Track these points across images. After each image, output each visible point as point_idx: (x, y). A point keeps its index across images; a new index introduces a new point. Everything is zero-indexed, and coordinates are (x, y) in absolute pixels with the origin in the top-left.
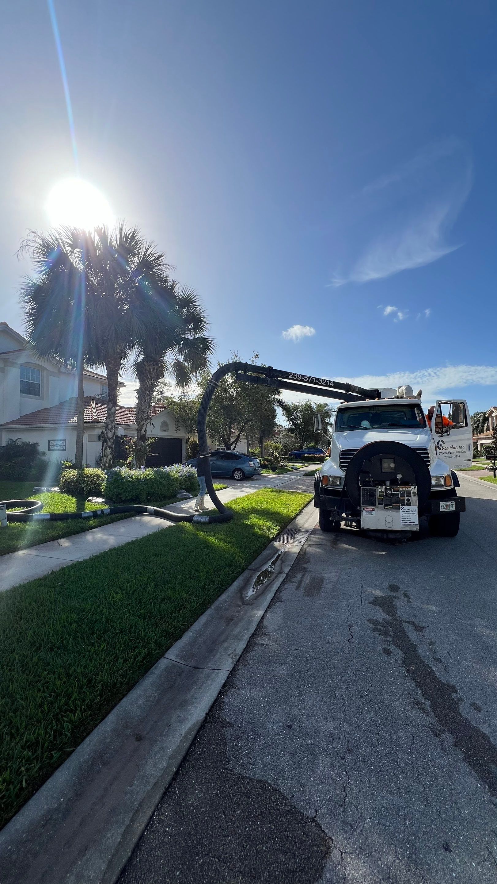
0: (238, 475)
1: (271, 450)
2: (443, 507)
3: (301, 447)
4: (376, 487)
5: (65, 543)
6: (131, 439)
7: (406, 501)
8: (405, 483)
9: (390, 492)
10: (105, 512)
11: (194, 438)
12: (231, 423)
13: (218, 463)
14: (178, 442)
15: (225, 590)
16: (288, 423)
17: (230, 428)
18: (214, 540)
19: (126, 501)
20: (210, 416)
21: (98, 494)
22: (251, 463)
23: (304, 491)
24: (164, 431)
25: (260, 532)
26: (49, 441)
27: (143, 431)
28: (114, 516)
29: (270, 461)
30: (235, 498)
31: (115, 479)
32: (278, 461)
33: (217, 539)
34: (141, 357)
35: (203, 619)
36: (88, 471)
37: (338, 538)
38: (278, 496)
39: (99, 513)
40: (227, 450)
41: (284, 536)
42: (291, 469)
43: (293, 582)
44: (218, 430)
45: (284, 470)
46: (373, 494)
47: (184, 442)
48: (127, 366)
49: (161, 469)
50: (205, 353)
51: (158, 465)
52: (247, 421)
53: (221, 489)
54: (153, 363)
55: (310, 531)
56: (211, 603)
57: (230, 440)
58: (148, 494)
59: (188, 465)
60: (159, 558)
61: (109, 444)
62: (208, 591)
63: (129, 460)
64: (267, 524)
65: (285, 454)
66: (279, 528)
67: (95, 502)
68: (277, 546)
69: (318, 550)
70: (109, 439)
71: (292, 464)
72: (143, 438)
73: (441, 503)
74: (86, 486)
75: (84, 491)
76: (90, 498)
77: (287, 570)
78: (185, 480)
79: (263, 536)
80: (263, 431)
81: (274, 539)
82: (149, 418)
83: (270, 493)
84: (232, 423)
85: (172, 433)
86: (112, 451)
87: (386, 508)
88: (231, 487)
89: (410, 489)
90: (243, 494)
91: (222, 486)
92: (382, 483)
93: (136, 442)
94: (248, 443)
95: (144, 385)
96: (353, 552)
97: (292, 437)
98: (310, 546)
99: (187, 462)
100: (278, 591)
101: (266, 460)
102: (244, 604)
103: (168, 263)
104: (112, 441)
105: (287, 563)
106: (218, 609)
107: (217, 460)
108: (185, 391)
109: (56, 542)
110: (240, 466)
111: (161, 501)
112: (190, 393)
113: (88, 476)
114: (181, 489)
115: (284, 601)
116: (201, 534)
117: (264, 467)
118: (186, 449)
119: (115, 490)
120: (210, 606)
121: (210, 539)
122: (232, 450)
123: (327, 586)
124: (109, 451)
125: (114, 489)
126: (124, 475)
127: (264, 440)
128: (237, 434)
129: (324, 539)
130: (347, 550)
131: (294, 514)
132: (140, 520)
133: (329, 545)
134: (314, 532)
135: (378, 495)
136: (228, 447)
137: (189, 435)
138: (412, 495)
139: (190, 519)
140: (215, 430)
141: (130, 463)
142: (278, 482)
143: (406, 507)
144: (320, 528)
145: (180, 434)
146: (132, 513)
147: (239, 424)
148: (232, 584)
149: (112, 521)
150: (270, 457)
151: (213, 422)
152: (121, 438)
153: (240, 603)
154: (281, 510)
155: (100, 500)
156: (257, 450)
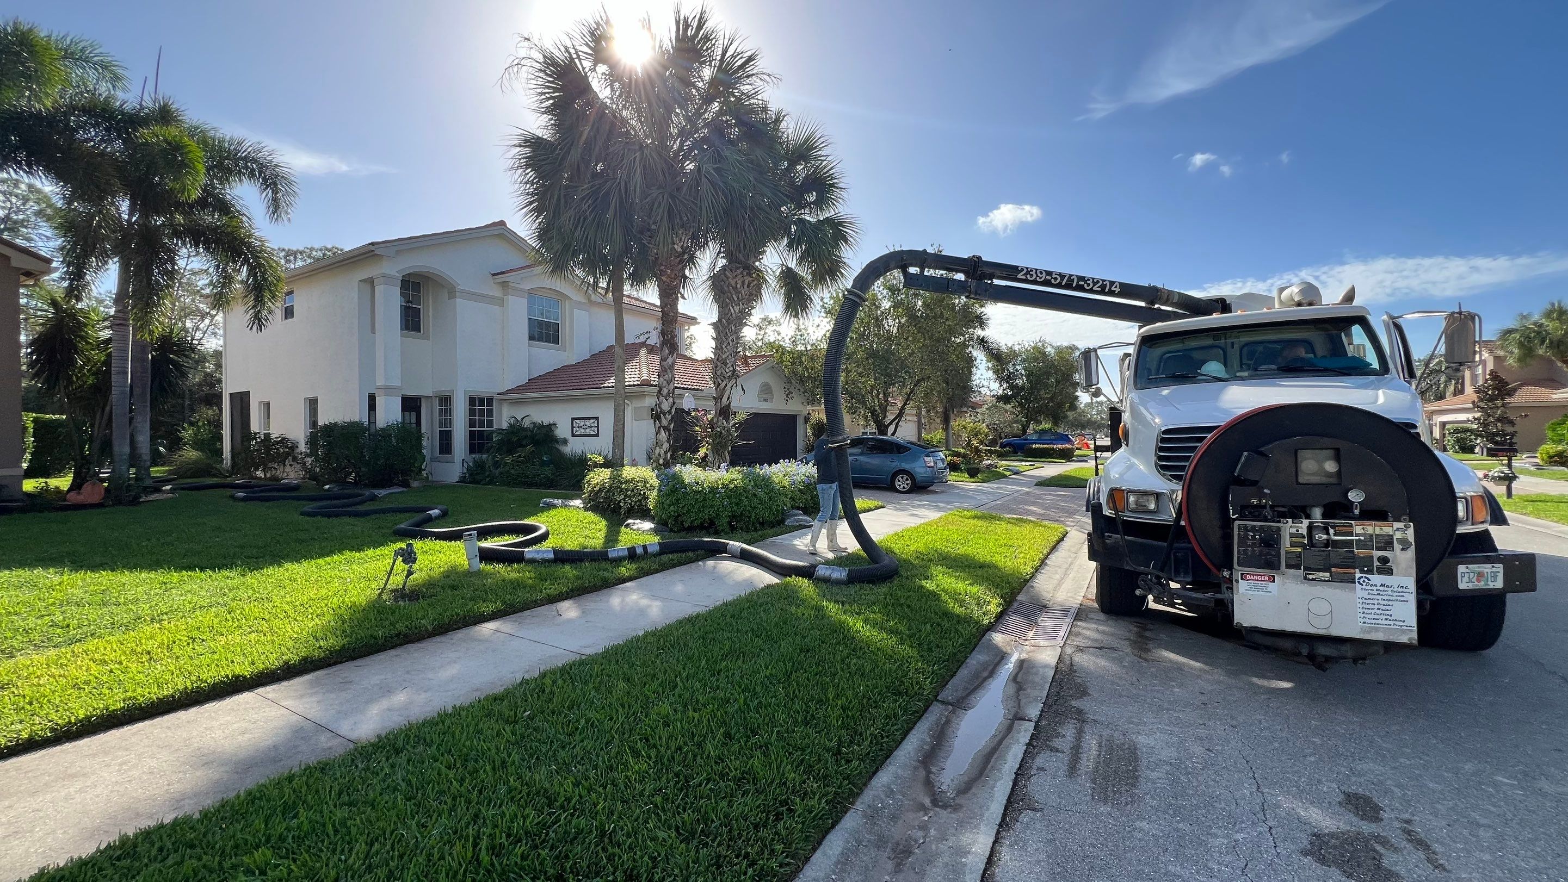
0: (902, 483)
1: (964, 436)
2: (1466, 579)
3: (1024, 431)
4: (1279, 522)
5: (569, 610)
6: (705, 415)
7: (1376, 563)
8: (1372, 514)
9: (1325, 537)
10: (650, 550)
11: (819, 414)
12: (887, 385)
13: (861, 458)
14: (788, 423)
15: (888, 757)
16: (997, 385)
17: (886, 395)
18: (859, 625)
19: (690, 529)
20: (848, 371)
21: (644, 514)
22: (927, 459)
23: (1043, 517)
24: (766, 400)
25: (958, 610)
26: (573, 419)
27: (725, 400)
28: (665, 558)
29: (964, 456)
30: (899, 529)
31: (673, 487)
32: (980, 456)
33: (866, 621)
34: (722, 262)
35: (834, 844)
36: (629, 472)
37: (1148, 634)
38: (990, 529)
39: (640, 551)
40: (880, 434)
41: (1014, 620)
42: (1008, 473)
43: (1057, 751)
44: (863, 396)
45: (993, 475)
46: (1271, 541)
47: (800, 422)
48: (698, 282)
49: (757, 469)
50: (837, 246)
51: (751, 464)
52: (919, 381)
53: (870, 510)
54: (742, 273)
55: (1072, 611)
56: (854, 795)
57: (885, 417)
58: (733, 517)
59: (807, 463)
60: (740, 662)
61: (665, 423)
62: (848, 761)
63: (702, 452)
64: (974, 589)
65: (993, 443)
66: (1002, 601)
67: (638, 530)
68: (1000, 645)
69: (1103, 662)
70: (664, 415)
71: (1008, 463)
72: (725, 412)
73: (1462, 568)
74: (624, 499)
75: (620, 507)
76: (630, 521)
77: (1034, 711)
78: (800, 490)
79: (967, 620)
80: (949, 400)
81: (991, 628)
82: (735, 375)
83: (973, 522)
84: (890, 385)
85: (778, 405)
86: (670, 435)
87: (1311, 577)
88: (890, 506)
89: (1387, 530)
90: (913, 522)
91: (873, 504)
92: (1299, 512)
93: (712, 419)
94: (919, 421)
95: (726, 315)
96: (1199, 677)
97: (1006, 411)
98: (1080, 649)
99: (805, 458)
100: (1021, 773)
101: (958, 454)
102: (935, 803)
103: (765, 71)
104: (669, 417)
105: (1033, 693)
106: (872, 815)
107: (862, 454)
108: (802, 327)
109: (553, 607)
110: (906, 466)
111: (756, 530)
112: (810, 330)
113: (627, 482)
114: (794, 507)
115: (1042, 810)
116: (832, 608)
117: (954, 467)
118: (804, 434)
119: (672, 508)
120: (853, 803)
121: (851, 621)
122: (889, 434)
123: (1154, 775)
124: (663, 435)
125: (670, 506)
126: (687, 481)
127: (952, 416)
128: (900, 405)
129: (1112, 635)
130: (1180, 668)
131: (1028, 570)
132: (715, 567)
133: (1128, 650)
134: (1081, 614)
135: (1286, 543)
136: (882, 429)
137: (809, 408)
138: (1397, 546)
139: (807, 573)
140: (857, 398)
141: (704, 458)
142: (983, 498)
143: (1376, 579)
144: (1096, 605)
145: (794, 406)
146: (699, 552)
147: (904, 385)
148: (903, 739)
149: (663, 568)
150: (963, 448)
151: (854, 382)
152: (688, 413)
153: (927, 801)
154: (999, 560)
155: (648, 525)
156: (938, 435)
